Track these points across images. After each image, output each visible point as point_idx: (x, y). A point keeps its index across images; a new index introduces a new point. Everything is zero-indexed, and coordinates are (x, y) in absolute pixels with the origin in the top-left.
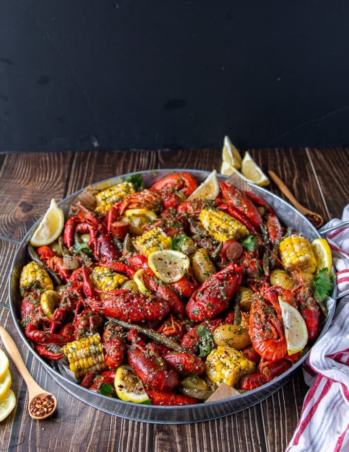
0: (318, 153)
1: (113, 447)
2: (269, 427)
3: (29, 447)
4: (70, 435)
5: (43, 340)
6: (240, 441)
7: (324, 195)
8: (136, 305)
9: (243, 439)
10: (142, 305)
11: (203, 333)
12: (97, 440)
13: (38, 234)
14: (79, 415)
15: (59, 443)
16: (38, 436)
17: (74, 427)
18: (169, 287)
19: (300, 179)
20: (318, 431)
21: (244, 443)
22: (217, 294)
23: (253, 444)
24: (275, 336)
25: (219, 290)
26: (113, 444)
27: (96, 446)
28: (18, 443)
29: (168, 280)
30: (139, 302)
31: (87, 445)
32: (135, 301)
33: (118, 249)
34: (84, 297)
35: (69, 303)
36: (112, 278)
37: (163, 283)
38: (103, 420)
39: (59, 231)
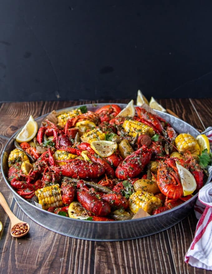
0: (197, 101)
1: (66, 254)
2: (173, 243)
3: (10, 254)
4: (38, 247)
5: (22, 187)
6: (154, 251)
7: (203, 121)
8: (83, 166)
9: (156, 250)
10: (86, 166)
11: (127, 184)
12: (56, 250)
13: (21, 135)
14: (44, 236)
15: (30, 252)
16: (16, 247)
17: (41, 243)
18: (104, 159)
19: (186, 114)
20: (207, 243)
21: (156, 253)
22: (136, 162)
23: (163, 253)
24: (175, 183)
25: (137, 159)
26: (67, 252)
27: (55, 254)
28: (3, 252)
29: (103, 155)
30: (84, 165)
31: (49, 253)
32: (82, 164)
33: (71, 142)
34: (49, 165)
35: (40, 168)
36: (68, 155)
37: (100, 157)
38: (60, 239)
39: (34, 134)
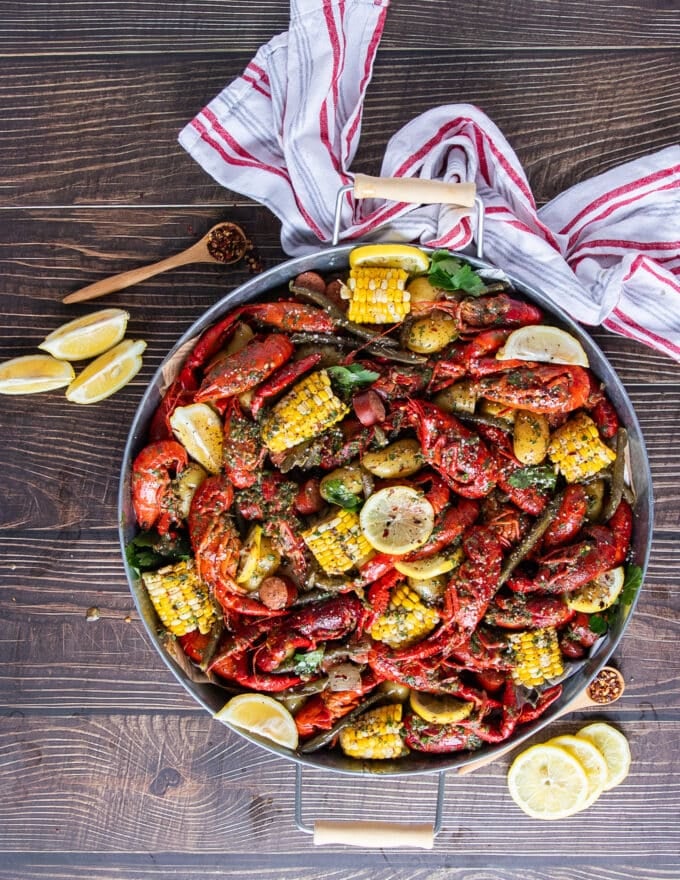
1: (659, 586)
2: (636, 378)
3: (657, 694)
4: (640, 643)
6: (656, 419)
9: (653, 414)
12: (649, 607)
15: (653, 656)
16: (641, 685)
17: (630, 639)
21: (659, 414)
23: (660, 402)
26: (655, 586)
27: (658, 608)
28: (650, 709)
31: (656, 619)
33: (330, 598)
34: (439, 656)
37: (433, 533)
39: (268, 701)
